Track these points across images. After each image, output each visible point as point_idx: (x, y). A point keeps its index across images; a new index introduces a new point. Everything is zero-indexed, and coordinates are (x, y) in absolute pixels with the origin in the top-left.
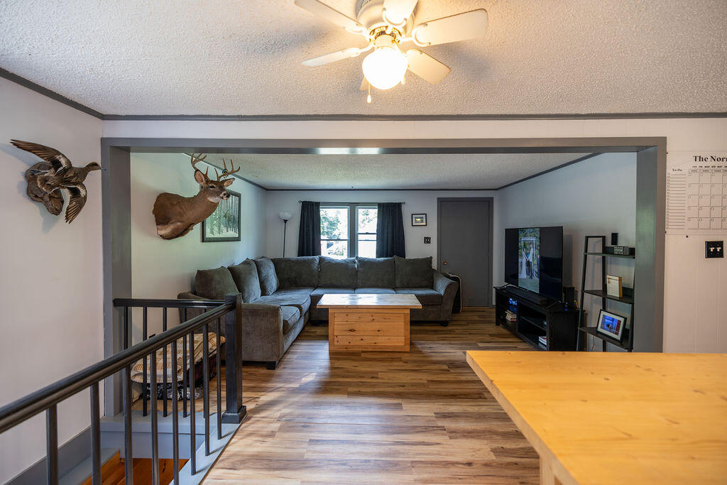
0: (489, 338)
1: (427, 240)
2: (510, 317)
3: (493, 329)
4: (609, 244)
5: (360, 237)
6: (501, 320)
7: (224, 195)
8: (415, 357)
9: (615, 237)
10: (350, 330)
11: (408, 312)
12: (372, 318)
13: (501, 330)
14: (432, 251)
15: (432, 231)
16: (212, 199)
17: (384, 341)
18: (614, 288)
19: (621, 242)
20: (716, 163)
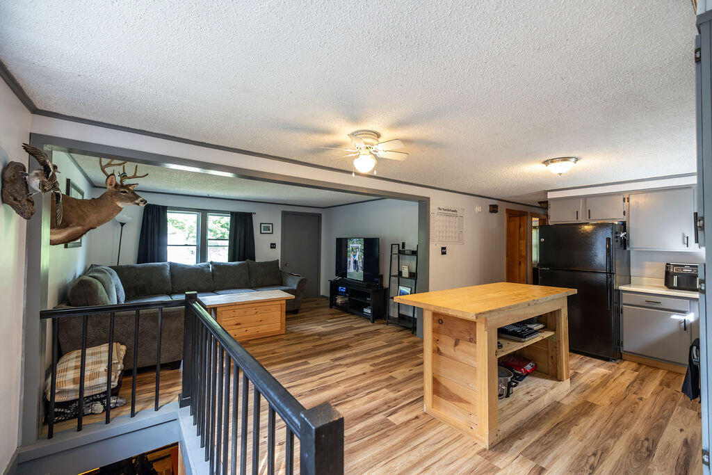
0: (331, 317)
1: (273, 246)
2: (339, 301)
3: (327, 310)
4: (401, 249)
5: (210, 243)
6: (333, 303)
7: (142, 201)
8: (291, 336)
9: (403, 244)
10: (237, 324)
11: (284, 302)
12: (256, 311)
13: (334, 310)
14: (276, 255)
15: (277, 238)
16: (120, 204)
17: (264, 329)
18: (405, 273)
19: (407, 248)
20: (445, 212)
